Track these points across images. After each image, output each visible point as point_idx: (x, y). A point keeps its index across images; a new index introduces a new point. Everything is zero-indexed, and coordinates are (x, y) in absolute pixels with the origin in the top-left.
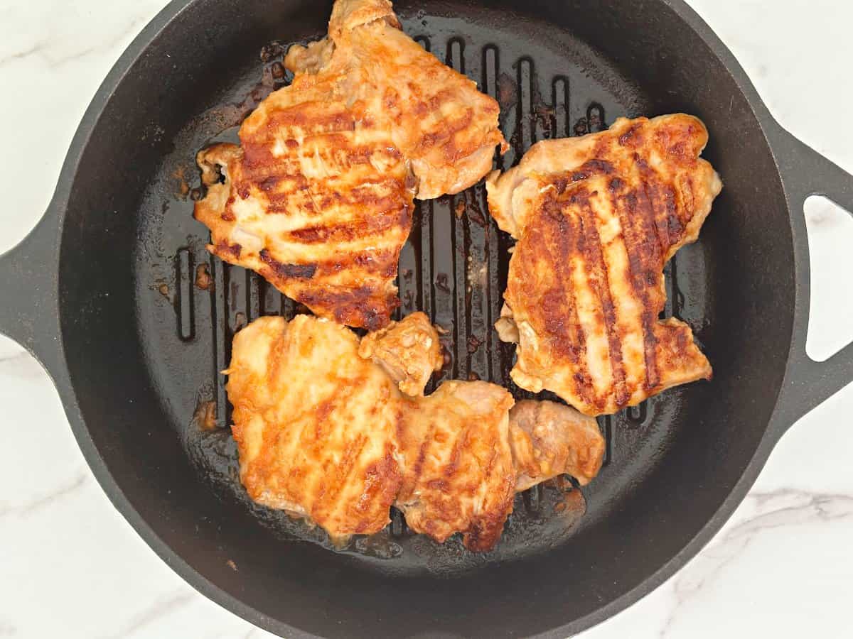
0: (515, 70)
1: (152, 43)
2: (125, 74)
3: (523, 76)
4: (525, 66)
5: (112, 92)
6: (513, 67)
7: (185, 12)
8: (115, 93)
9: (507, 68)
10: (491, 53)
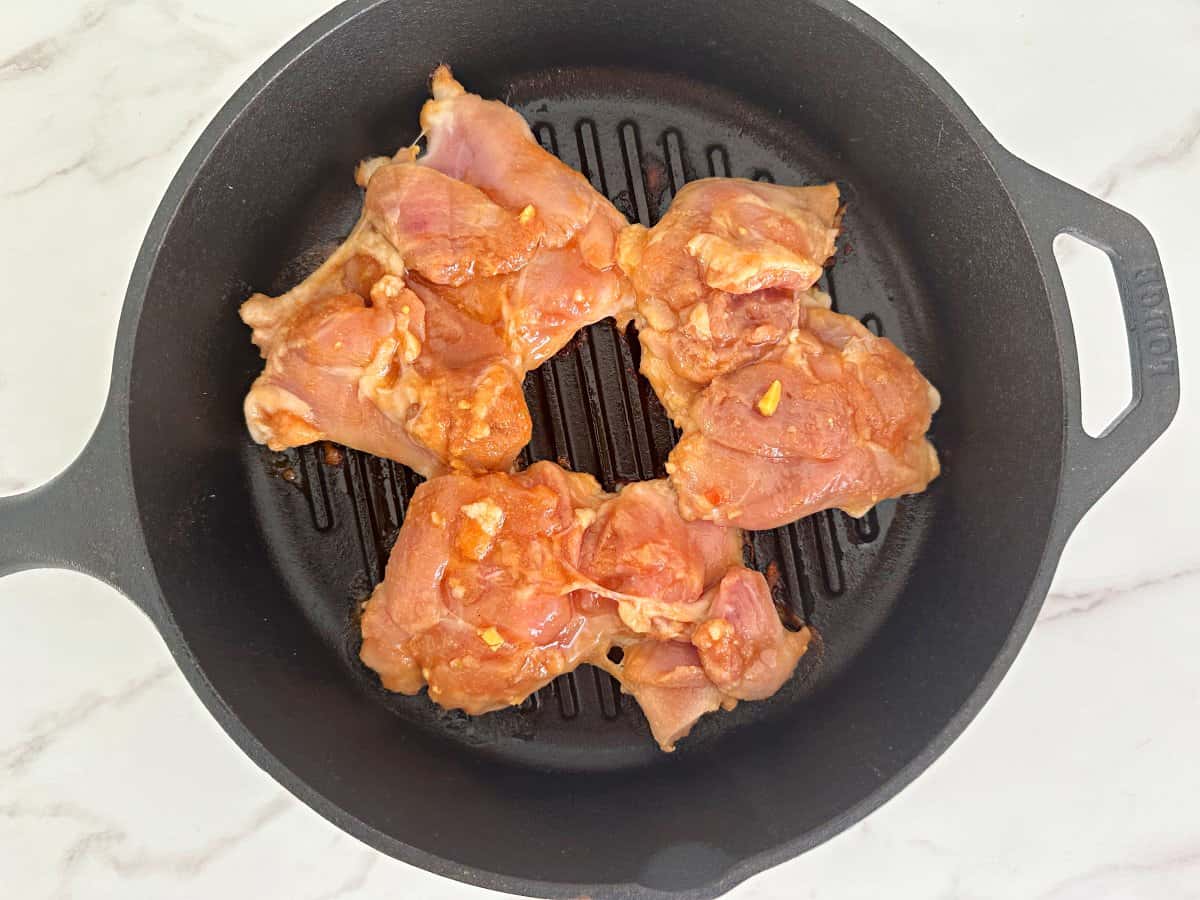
0: (662, 147)
1: (201, 172)
2: (173, 217)
3: (671, 151)
4: (672, 139)
5: (162, 242)
6: (658, 144)
7: (236, 126)
8: (165, 243)
9: (651, 146)
10: (628, 131)
